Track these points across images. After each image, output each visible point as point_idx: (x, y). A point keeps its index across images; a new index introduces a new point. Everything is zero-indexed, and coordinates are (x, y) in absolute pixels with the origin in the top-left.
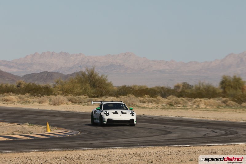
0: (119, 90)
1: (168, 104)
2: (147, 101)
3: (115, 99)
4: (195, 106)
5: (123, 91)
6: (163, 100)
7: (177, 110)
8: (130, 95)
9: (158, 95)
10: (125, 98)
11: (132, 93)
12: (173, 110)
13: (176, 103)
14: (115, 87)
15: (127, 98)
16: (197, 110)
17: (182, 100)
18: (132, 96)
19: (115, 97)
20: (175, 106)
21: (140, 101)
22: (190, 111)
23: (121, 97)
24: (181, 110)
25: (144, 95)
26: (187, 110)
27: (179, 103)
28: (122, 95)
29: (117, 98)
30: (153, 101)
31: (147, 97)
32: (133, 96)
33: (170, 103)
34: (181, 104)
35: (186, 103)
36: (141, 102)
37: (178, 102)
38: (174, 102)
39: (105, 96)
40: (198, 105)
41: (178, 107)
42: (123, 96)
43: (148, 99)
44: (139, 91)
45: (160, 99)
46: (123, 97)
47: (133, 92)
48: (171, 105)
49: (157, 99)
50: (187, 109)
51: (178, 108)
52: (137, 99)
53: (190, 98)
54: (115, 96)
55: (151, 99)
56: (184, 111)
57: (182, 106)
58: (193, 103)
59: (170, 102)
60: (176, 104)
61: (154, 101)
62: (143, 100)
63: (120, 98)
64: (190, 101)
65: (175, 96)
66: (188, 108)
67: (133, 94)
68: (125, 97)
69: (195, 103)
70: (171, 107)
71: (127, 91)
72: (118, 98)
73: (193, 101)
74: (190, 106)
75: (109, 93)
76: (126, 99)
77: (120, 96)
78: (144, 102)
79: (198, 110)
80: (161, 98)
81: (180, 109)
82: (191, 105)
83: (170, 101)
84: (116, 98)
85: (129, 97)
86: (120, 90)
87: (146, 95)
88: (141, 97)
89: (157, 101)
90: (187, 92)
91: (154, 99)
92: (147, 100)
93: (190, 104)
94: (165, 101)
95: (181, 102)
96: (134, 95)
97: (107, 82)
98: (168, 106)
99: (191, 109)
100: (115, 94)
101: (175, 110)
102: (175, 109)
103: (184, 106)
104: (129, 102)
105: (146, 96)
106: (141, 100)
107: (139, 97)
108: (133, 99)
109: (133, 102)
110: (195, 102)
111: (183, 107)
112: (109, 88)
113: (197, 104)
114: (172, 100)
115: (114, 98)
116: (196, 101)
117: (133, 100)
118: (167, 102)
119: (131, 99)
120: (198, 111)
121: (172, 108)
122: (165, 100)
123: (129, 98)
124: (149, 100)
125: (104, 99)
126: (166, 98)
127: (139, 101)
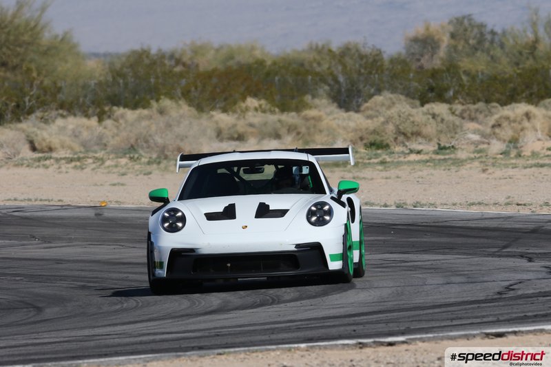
0: (110, 79)
1: (361, 139)
2: (252, 133)
3: (88, 128)
4: (496, 147)
5: (131, 80)
6: (334, 124)
7: (404, 172)
8: (166, 102)
9: (314, 97)
10: (140, 118)
11: (179, 92)
12: (384, 174)
13: (404, 134)
14: (91, 64)
15: (150, 118)
16: (506, 166)
17: (434, 116)
18: (180, 110)
19: (87, 116)
20: (398, 149)
21: (219, 135)
22: (471, 171)
23: (122, 116)
24: (425, 172)
25: (244, 99)
26: (453, 168)
27: (417, 134)
28: (125, 106)
29: (100, 120)
30: (283, 131)
31: (256, 109)
32: (186, 108)
33: (372, 138)
34: (429, 139)
35: (454, 130)
36: (221, 140)
37: (415, 129)
38: (391, 127)
39: (39, 114)
40: (514, 141)
41: (413, 157)
42: (135, 107)
43: (256, 118)
44: (215, 80)
45: (318, 119)
46: (130, 115)
47: (184, 81)
48: (376, 145)
49: (306, 119)
50: (459, 163)
51: (409, 162)
52: (204, 121)
53: (481, 105)
54: (91, 111)
55: (274, 118)
56: (439, 174)
57: (432, 147)
58: (488, 130)
59: (374, 132)
60: (401, 138)
61: (291, 129)
62: (234, 126)
63: (116, 120)
64: (481, 117)
65: (402, 97)
66: (461, 155)
67: (186, 95)
68: (145, 112)
69: (497, 130)
70: (377, 156)
71: (152, 80)
72: (108, 122)
73: (492, 120)
74: (472, 148)
75: (60, 96)
76: (144, 123)
77: (120, 111)
78: (240, 138)
79: (515, 167)
80: (333, 108)
81: (417, 167)
82: (476, 144)
83: (370, 124)
84: (94, 121)
85: (162, 112)
86: (117, 74)
87: (255, 95)
88: (225, 110)
89: (303, 130)
90: (467, 73)
91: (290, 118)
92: (251, 125)
93: (476, 137)
94: (345, 128)
95: (431, 129)
96: (191, 102)
97: (46, 37)
98: (362, 150)
99: (476, 164)
100: (88, 102)
101: (393, 172)
102: (399, 164)
103: (442, 149)
104: (159, 140)
105: (252, 102)
106: (222, 125)
107: (213, 113)
108: (179, 123)
109: (183, 138)
110: (498, 125)
111: (436, 153)
112: (60, 69)
113: (507, 132)
114: (382, 119)
115: (84, 121)
116: (507, 118)
117: (180, 130)
118: (355, 130)
119: (169, 126)
120: (511, 172)
121: (383, 163)
122: (349, 119)
123: (162, 121)
124: (265, 124)
125: (35, 129)
126: (357, 111)
127: (211, 132)
